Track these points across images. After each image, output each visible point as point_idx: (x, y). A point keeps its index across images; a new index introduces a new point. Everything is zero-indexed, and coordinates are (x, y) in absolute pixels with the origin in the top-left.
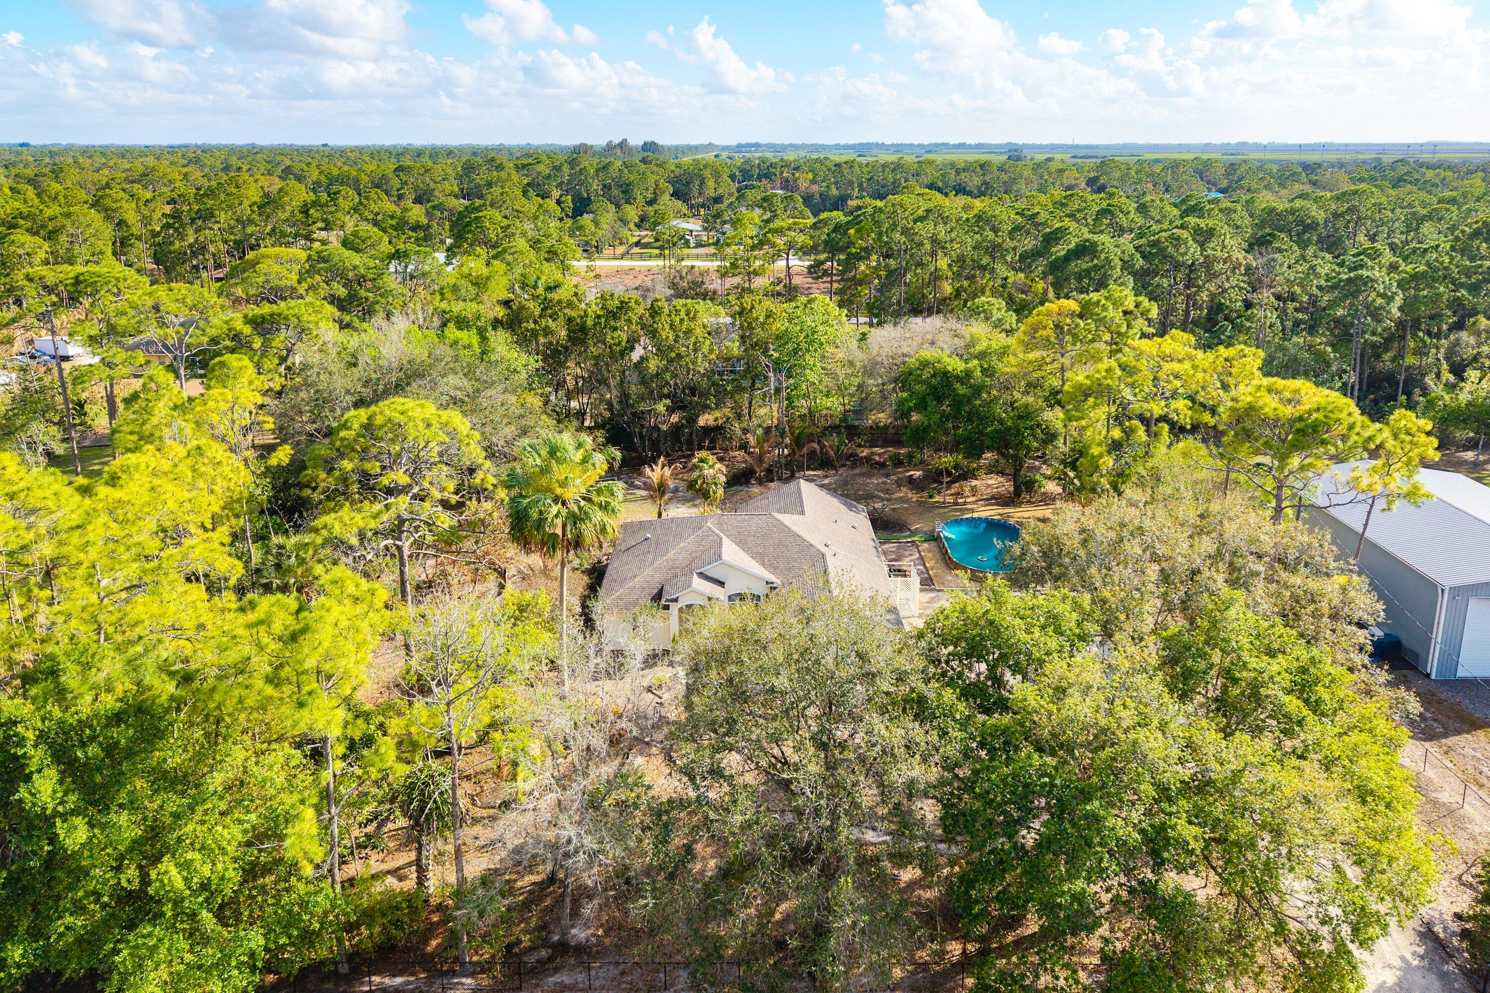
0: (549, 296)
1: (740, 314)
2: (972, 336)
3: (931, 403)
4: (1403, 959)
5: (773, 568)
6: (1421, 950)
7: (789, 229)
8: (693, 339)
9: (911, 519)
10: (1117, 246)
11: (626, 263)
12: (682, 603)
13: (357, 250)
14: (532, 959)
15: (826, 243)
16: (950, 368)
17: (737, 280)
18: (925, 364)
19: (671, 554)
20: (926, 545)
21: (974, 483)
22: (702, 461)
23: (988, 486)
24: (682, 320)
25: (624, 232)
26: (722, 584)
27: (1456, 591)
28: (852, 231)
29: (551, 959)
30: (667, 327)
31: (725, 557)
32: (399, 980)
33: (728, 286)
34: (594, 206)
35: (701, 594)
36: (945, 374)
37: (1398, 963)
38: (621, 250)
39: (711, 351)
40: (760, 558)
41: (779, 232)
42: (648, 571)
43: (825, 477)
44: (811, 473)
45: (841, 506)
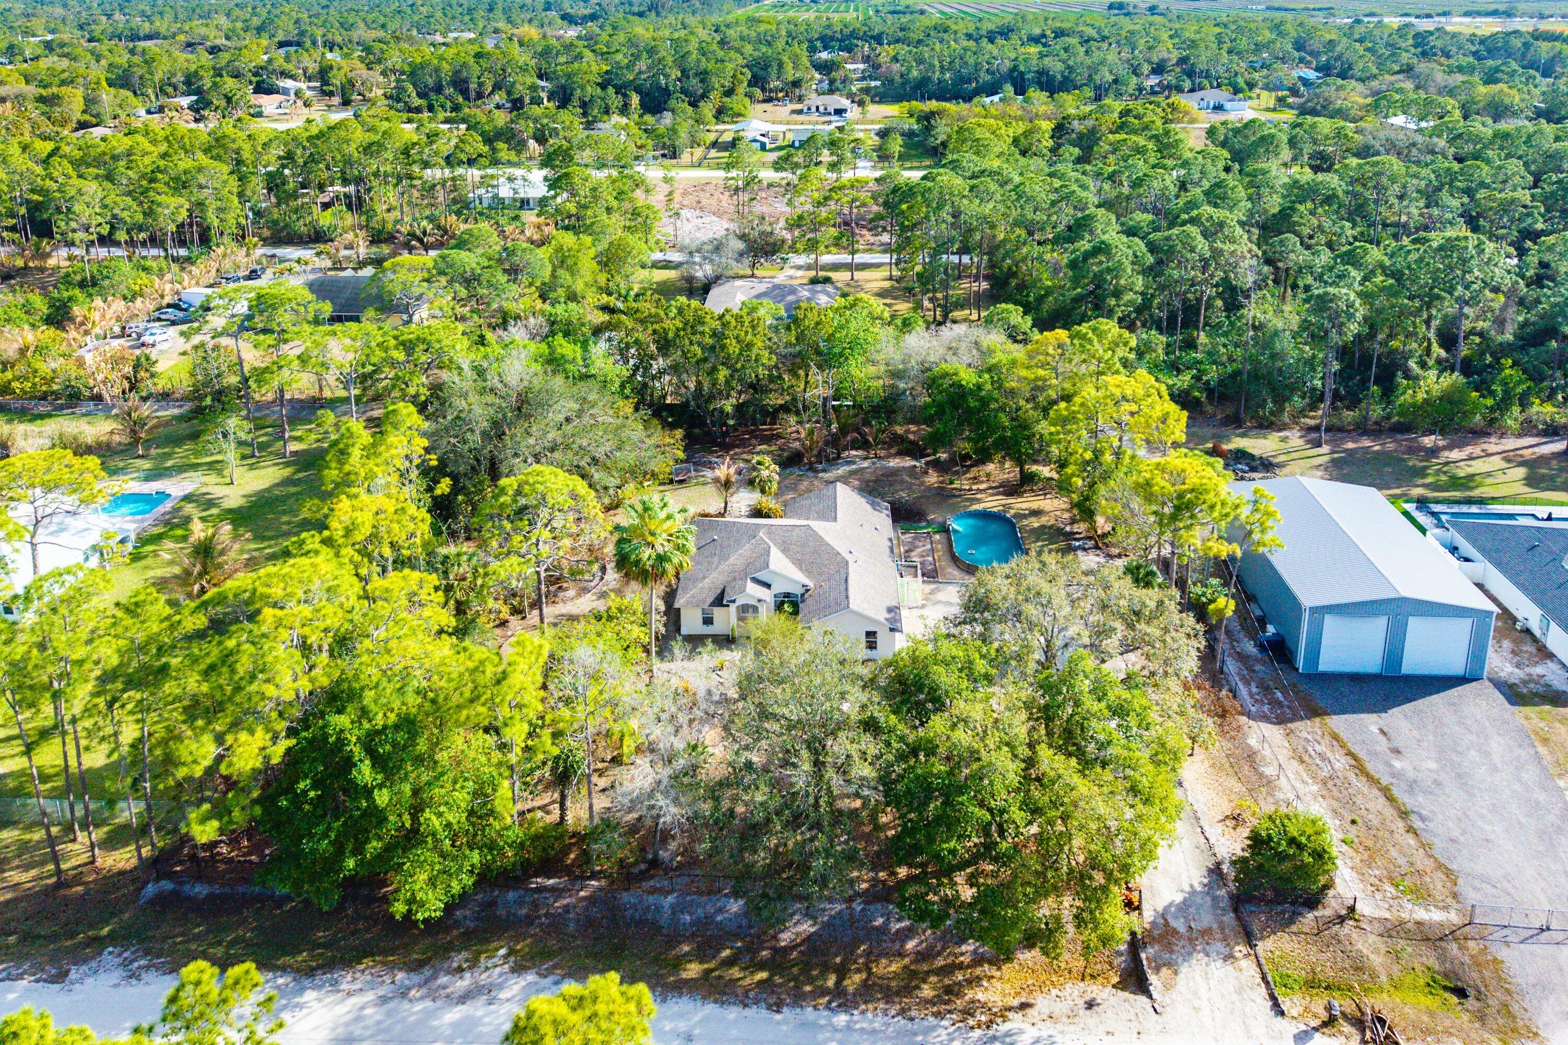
4: (1192, 886)
5: (808, 573)
6: (1206, 881)
9: (928, 509)
11: (703, 173)
12: (738, 603)
14: (636, 871)
16: (965, 381)
18: (946, 375)
19: (731, 560)
20: (937, 537)
21: (990, 467)
22: (759, 463)
26: (768, 586)
27: (1314, 610)
29: (648, 870)
31: (772, 566)
32: (551, 881)
34: (672, 103)
35: (752, 597)
36: (961, 386)
37: (1188, 889)
38: (699, 153)
40: (799, 563)
42: (715, 574)
43: (866, 458)
44: (854, 453)
45: (869, 507)
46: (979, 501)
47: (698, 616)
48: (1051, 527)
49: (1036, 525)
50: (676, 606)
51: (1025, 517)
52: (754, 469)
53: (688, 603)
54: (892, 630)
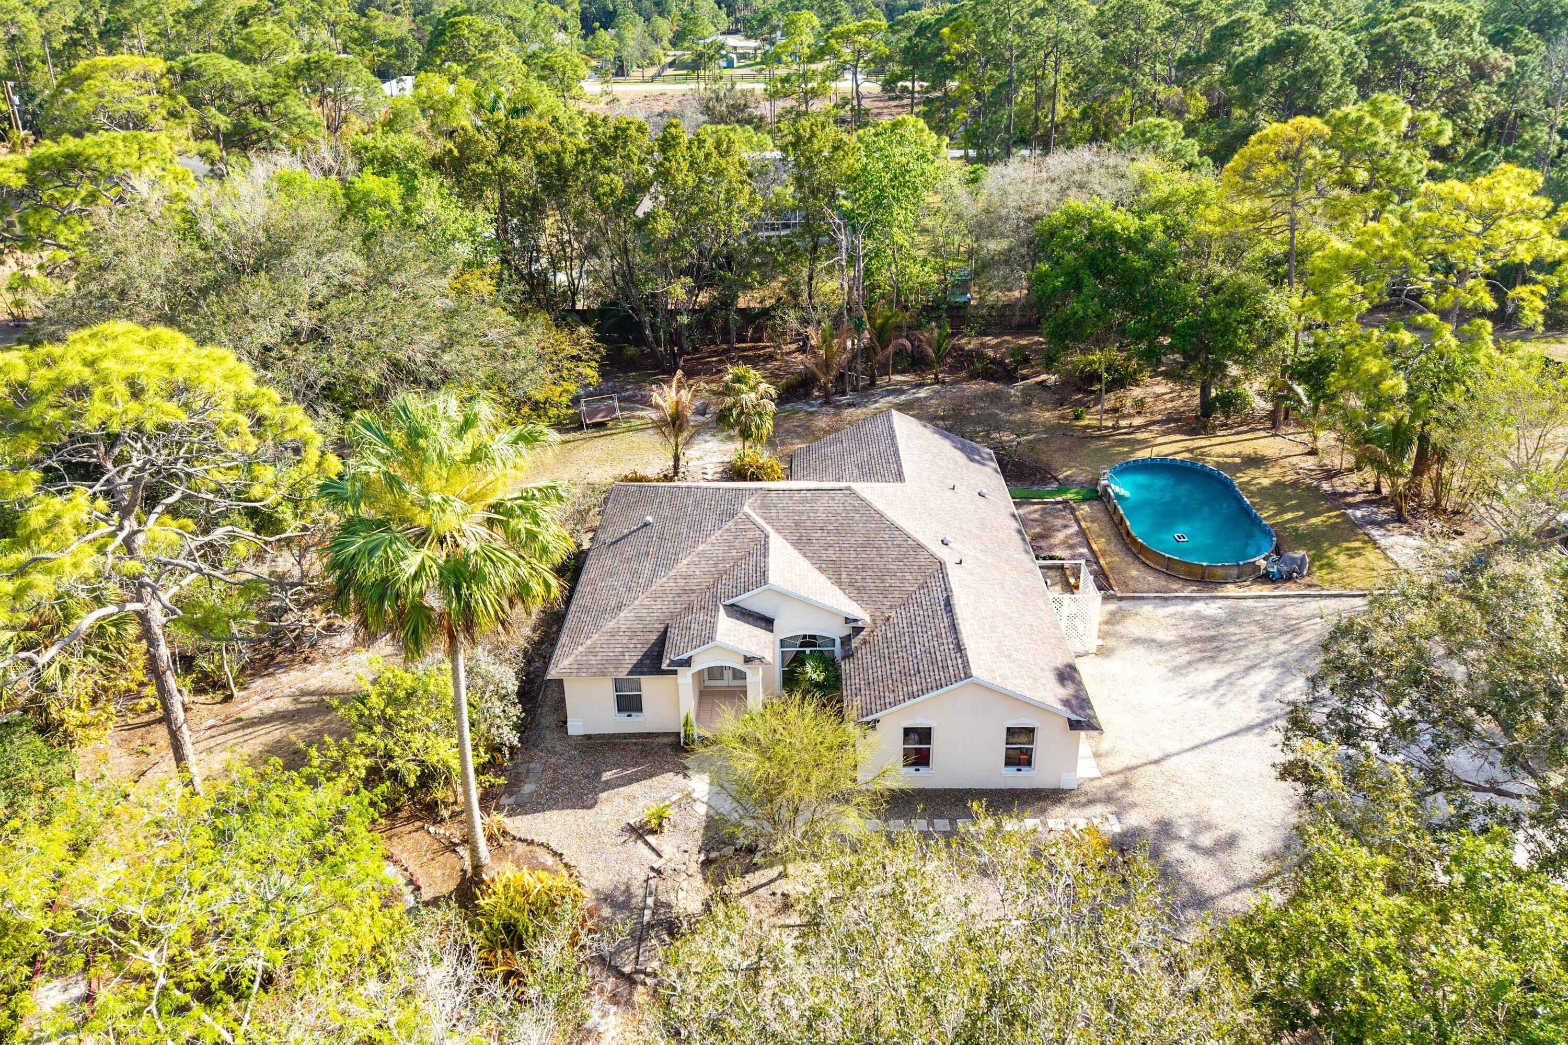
0: (513, 122)
1: (795, 145)
2: (1142, 175)
3: (1089, 280)
5: (856, 590)
7: (859, 33)
8: (725, 185)
9: (1057, 460)
10: (1334, 41)
11: (657, 87)
12: (697, 666)
13: (249, 60)
15: (906, 51)
16: (1118, 227)
17: (789, 103)
18: (1075, 220)
19: (682, 566)
20: (1086, 508)
21: (1137, 392)
22: (739, 379)
23: (1158, 396)
24: (707, 156)
25: (657, 50)
26: (767, 623)
28: (946, 30)
30: (685, 166)
31: (774, 578)
33: (778, 110)
34: (620, 19)
35: (733, 652)
36: (1111, 236)
38: (652, 71)
39: (752, 202)
40: (834, 570)
41: (845, 37)
42: (643, 599)
43: (920, 385)
44: (899, 378)
45: (958, 454)
46: (1145, 443)
47: (606, 693)
48: (1295, 484)
49: (1266, 482)
50: (553, 673)
51: (1236, 468)
52: (728, 391)
53: (580, 668)
54: (1075, 725)
